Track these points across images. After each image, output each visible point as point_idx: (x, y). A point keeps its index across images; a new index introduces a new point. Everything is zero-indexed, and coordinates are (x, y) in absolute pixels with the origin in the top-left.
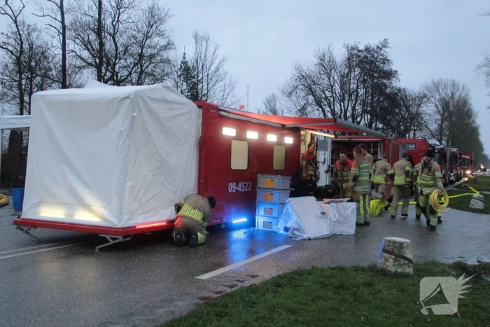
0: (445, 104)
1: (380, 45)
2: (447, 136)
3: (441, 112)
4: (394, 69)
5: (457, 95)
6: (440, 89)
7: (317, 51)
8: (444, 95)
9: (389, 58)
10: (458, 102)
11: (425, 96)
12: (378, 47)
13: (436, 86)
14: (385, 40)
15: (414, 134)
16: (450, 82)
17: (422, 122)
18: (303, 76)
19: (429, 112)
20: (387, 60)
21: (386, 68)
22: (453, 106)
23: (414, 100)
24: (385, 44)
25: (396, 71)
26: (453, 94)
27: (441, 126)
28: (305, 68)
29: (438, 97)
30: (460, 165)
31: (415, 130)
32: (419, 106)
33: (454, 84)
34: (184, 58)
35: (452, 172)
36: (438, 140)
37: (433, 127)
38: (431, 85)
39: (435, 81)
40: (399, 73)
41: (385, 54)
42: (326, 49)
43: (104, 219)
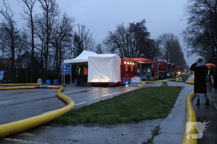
0: (168, 44)
1: (142, 22)
2: (170, 58)
3: (167, 48)
4: (148, 32)
5: (173, 40)
6: (166, 38)
7: (117, 25)
8: (168, 40)
9: (146, 27)
10: (174, 43)
11: (160, 41)
12: (141, 23)
13: (164, 36)
14: (144, 20)
15: (156, 58)
16: (170, 35)
17: (159, 52)
18: (112, 36)
19: (162, 48)
20: (145, 28)
21: (145, 31)
22: (172, 45)
23: (156, 43)
24: (144, 21)
25: (149, 33)
26: (172, 40)
27: (167, 54)
28: (113, 33)
29: (165, 41)
30: (176, 70)
31: (156, 56)
32: (158, 45)
33: (172, 35)
34: (75, 33)
35: (173, 72)
36: (166, 60)
37: (164, 54)
38: (163, 36)
39: (164, 34)
40: (150, 33)
41: (144, 25)
42: (121, 24)
43: (109, 81)
